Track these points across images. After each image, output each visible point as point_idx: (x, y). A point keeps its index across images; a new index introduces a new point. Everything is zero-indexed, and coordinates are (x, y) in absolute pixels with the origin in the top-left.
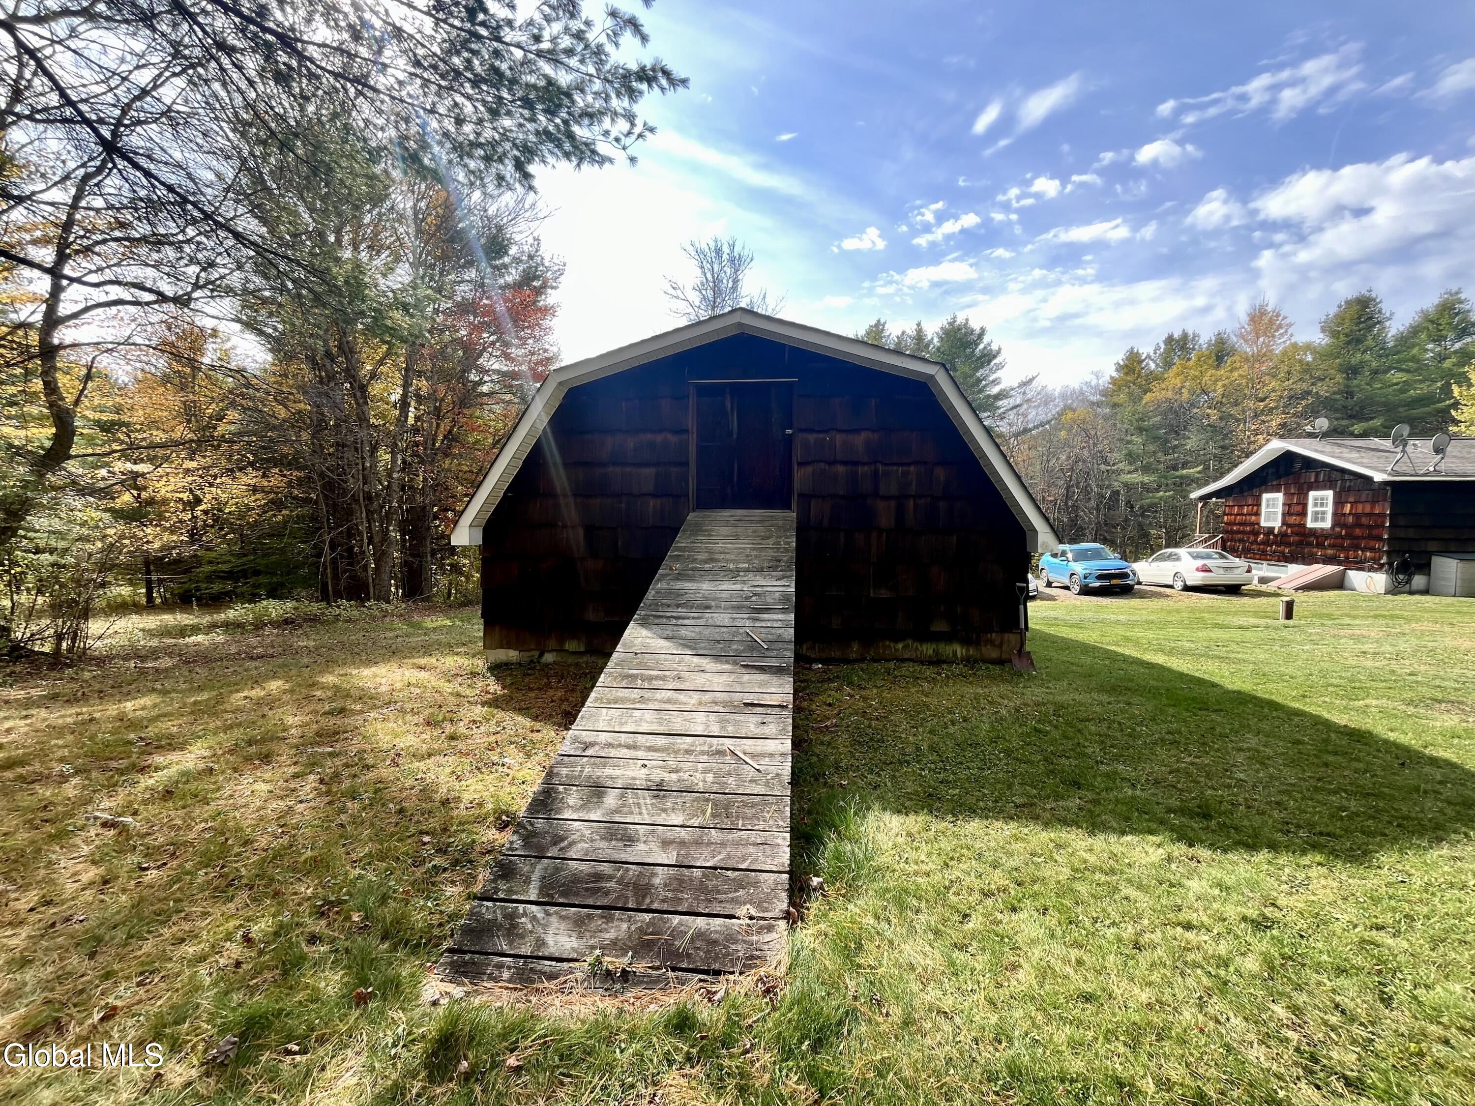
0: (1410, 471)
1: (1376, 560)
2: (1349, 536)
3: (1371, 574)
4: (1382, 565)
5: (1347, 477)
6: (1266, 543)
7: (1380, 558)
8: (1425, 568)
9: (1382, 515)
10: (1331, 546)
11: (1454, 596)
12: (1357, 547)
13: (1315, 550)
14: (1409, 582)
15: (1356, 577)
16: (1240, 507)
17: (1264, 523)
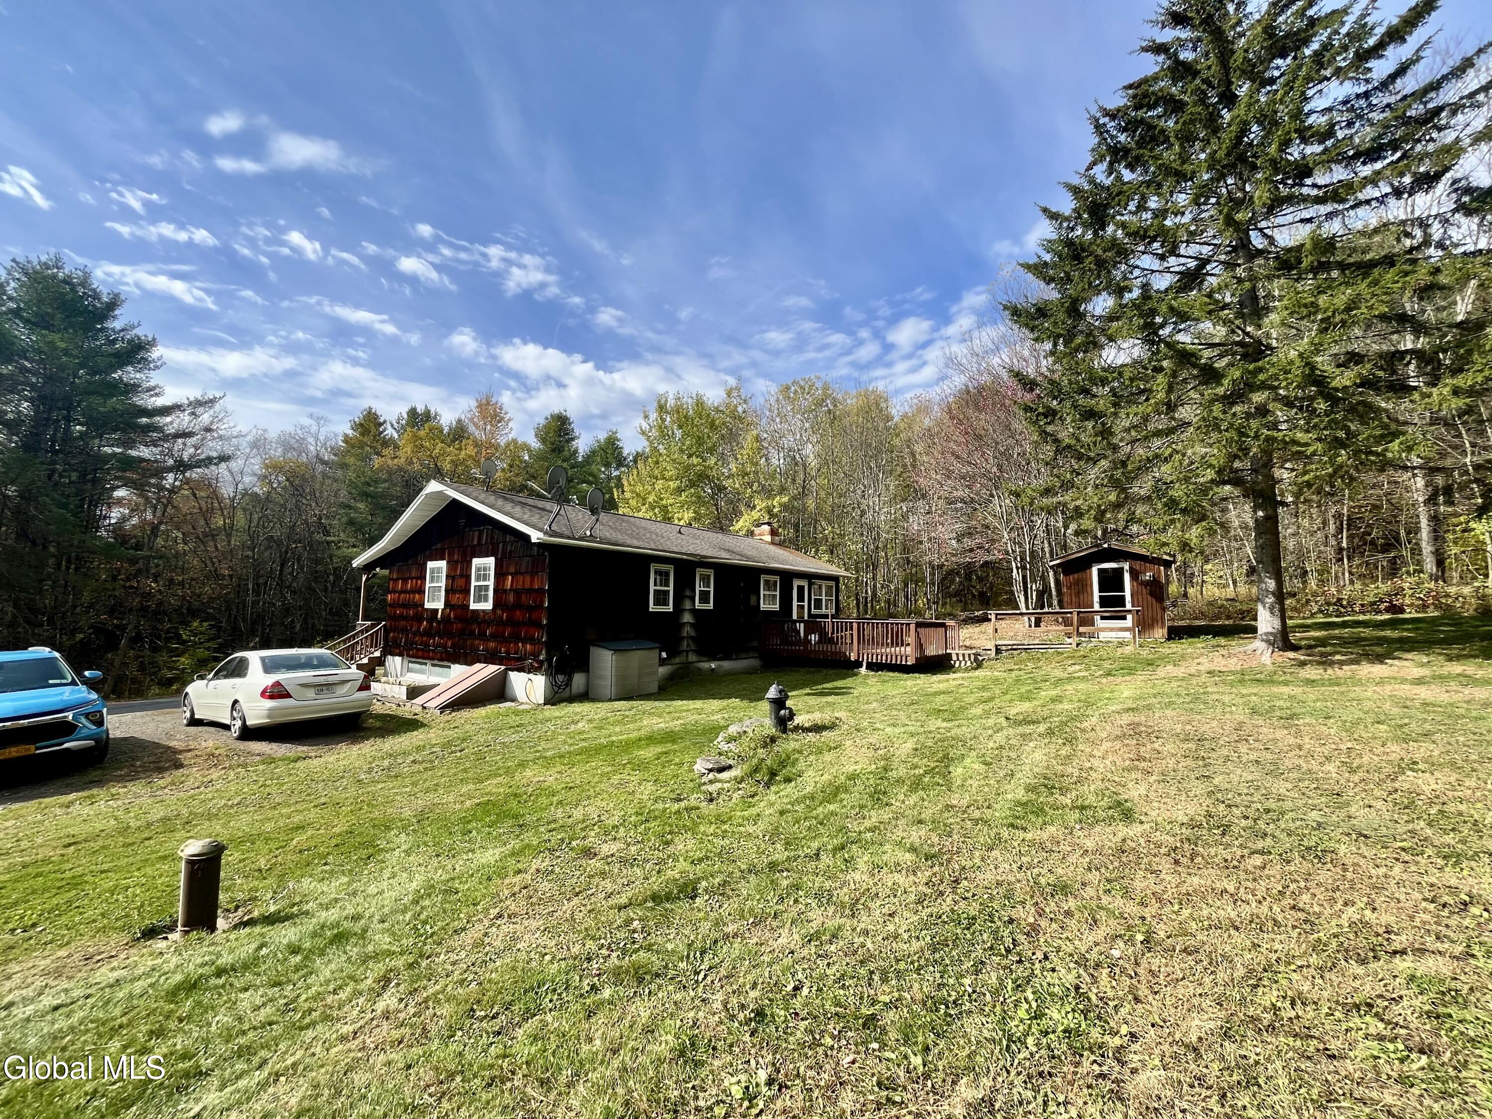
0: (567, 533)
1: (535, 655)
2: (511, 622)
3: (531, 676)
4: (541, 663)
5: (508, 538)
6: (429, 633)
7: (539, 654)
8: (583, 664)
9: (541, 591)
10: (493, 636)
11: (610, 700)
12: (516, 637)
13: (477, 642)
14: (569, 683)
15: (518, 681)
16: (405, 580)
17: (428, 605)
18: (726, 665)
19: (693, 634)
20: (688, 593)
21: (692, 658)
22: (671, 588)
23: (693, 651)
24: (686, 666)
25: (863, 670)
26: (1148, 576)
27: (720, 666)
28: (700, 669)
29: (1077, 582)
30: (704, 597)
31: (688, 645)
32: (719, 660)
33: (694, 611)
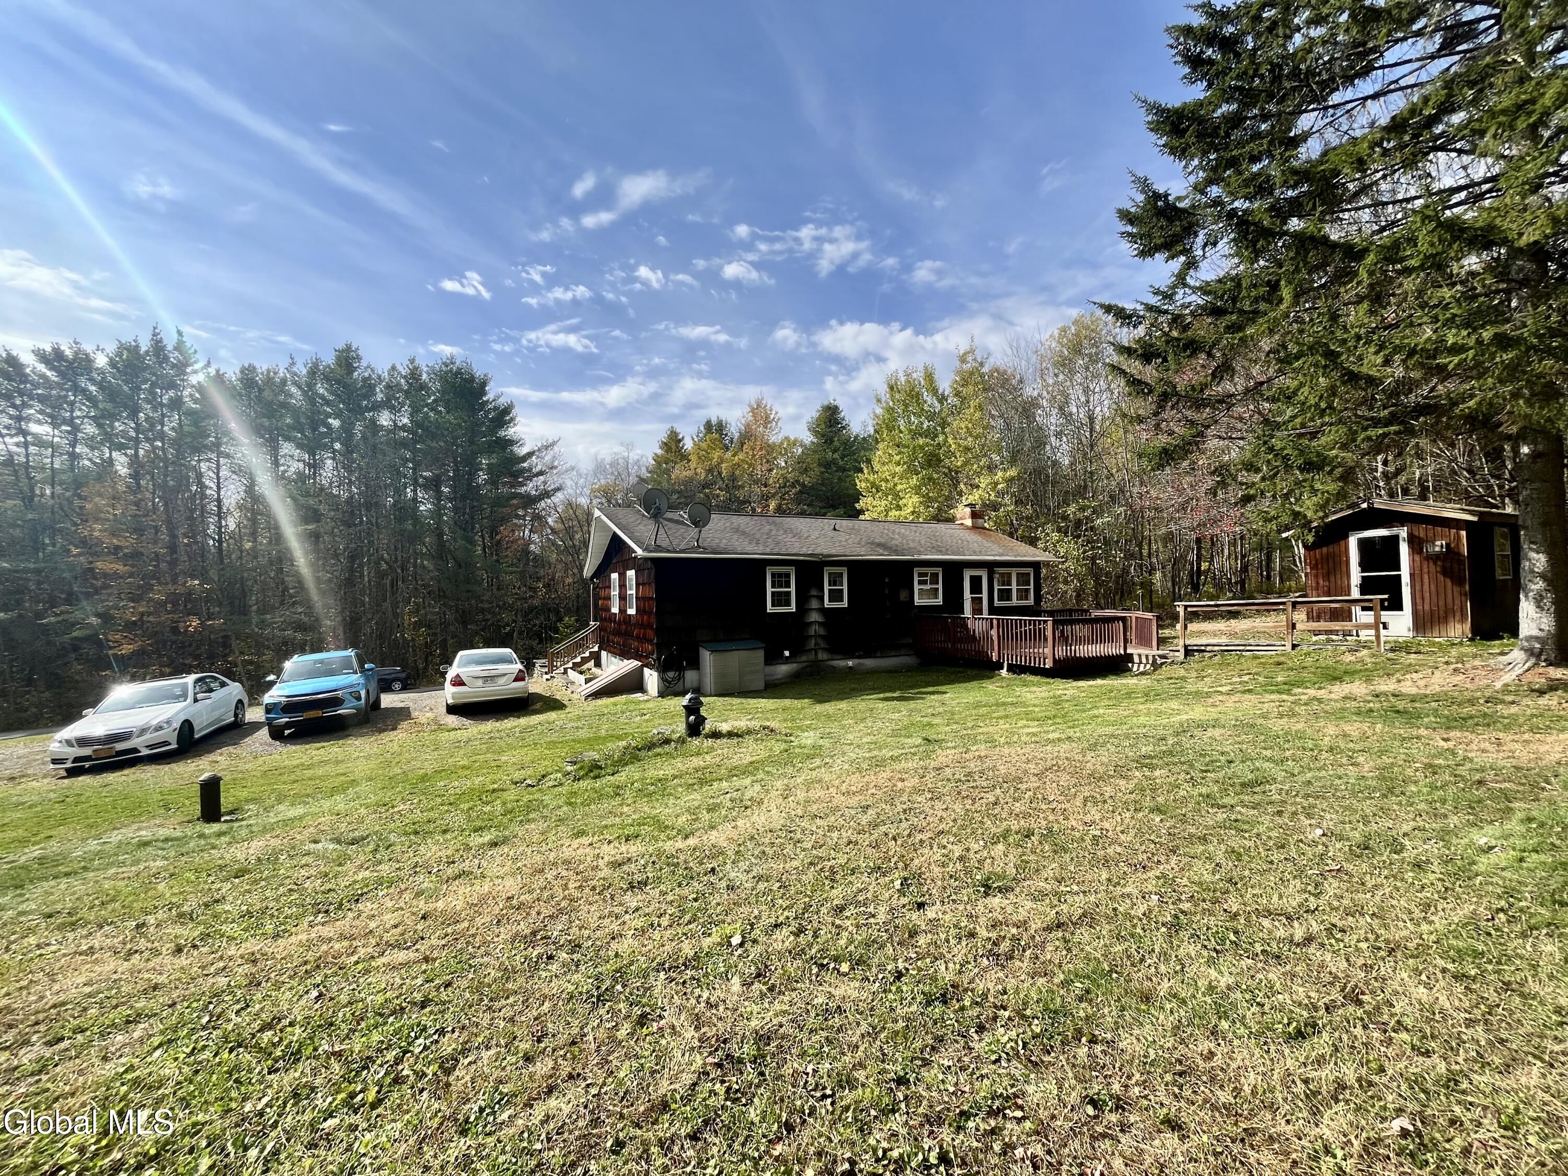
0: (669, 547)
2: (643, 625)
3: (652, 672)
4: (655, 661)
6: (614, 633)
7: (654, 653)
8: (694, 663)
9: (652, 599)
10: (637, 637)
12: (645, 639)
15: (647, 676)
16: (604, 589)
17: (613, 610)
18: (869, 663)
19: (822, 632)
20: (814, 592)
21: (822, 656)
22: (793, 589)
23: (823, 649)
24: (816, 664)
25: (1004, 672)
26: (1439, 545)
27: (860, 664)
28: (833, 667)
29: (1327, 558)
30: (836, 596)
31: (816, 644)
32: (859, 657)
33: (823, 611)
